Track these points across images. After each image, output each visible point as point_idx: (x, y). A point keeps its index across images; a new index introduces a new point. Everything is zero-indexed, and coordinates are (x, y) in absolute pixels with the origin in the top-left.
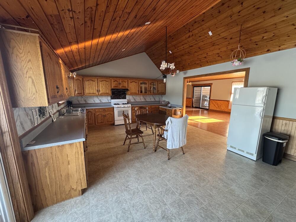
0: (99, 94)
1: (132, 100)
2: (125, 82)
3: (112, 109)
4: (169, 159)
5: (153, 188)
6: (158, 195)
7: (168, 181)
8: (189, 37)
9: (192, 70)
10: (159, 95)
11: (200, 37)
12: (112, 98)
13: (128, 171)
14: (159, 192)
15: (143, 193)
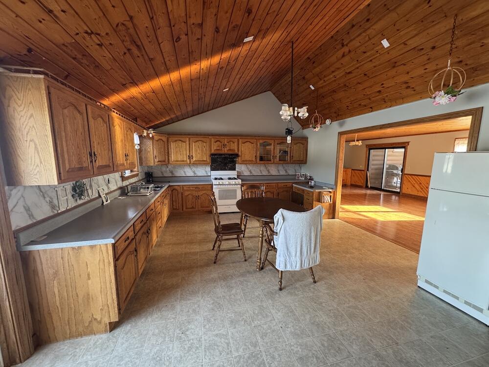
0: (192, 162)
1: (247, 173)
2: (232, 141)
3: (210, 186)
4: (281, 289)
5: (228, 345)
6: (231, 363)
7: (262, 337)
8: (343, 56)
9: (354, 117)
10: (294, 165)
11: (365, 52)
12: (213, 169)
13: (199, 301)
14: (236, 357)
15: (205, 351)
